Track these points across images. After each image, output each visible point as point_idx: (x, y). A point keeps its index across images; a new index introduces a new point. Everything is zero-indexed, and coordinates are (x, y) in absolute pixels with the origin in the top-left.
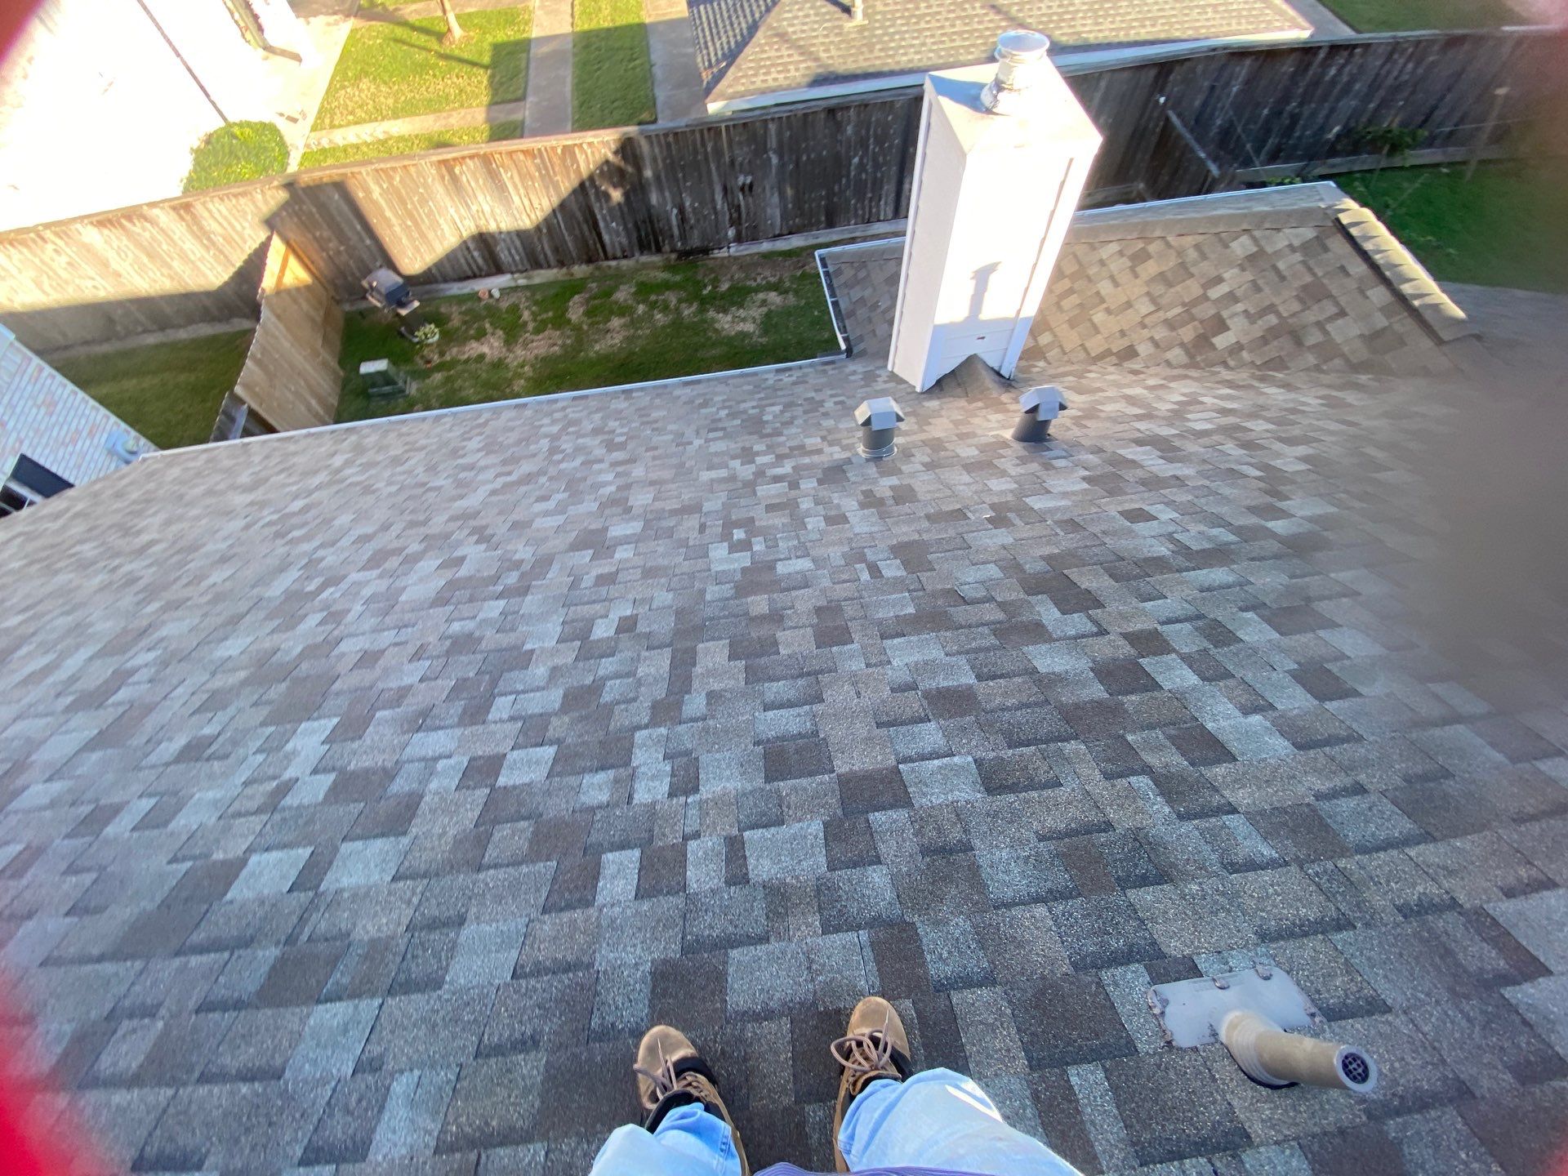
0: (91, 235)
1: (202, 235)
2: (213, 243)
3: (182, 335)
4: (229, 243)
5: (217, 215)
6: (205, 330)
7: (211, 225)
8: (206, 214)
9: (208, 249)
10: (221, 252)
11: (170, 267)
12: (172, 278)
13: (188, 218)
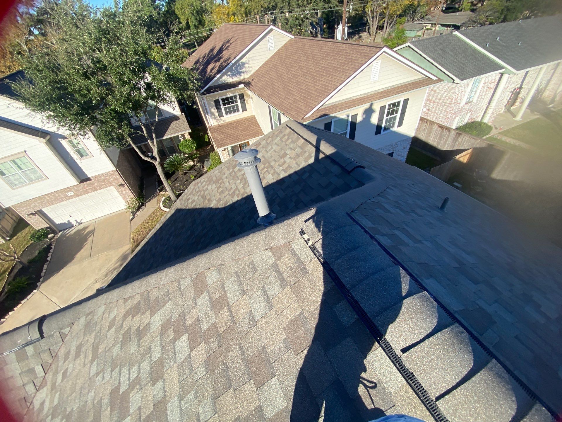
0: (435, 127)
1: (455, 140)
2: (455, 142)
3: (424, 152)
4: (458, 145)
5: (464, 139)
6: (429, 154)
7: (460, 140)
8: (462, 138)
9: (453, 142)
10: (454, 145)
11: (441, 140)
12: (438, 143)
13: (457, 136)
